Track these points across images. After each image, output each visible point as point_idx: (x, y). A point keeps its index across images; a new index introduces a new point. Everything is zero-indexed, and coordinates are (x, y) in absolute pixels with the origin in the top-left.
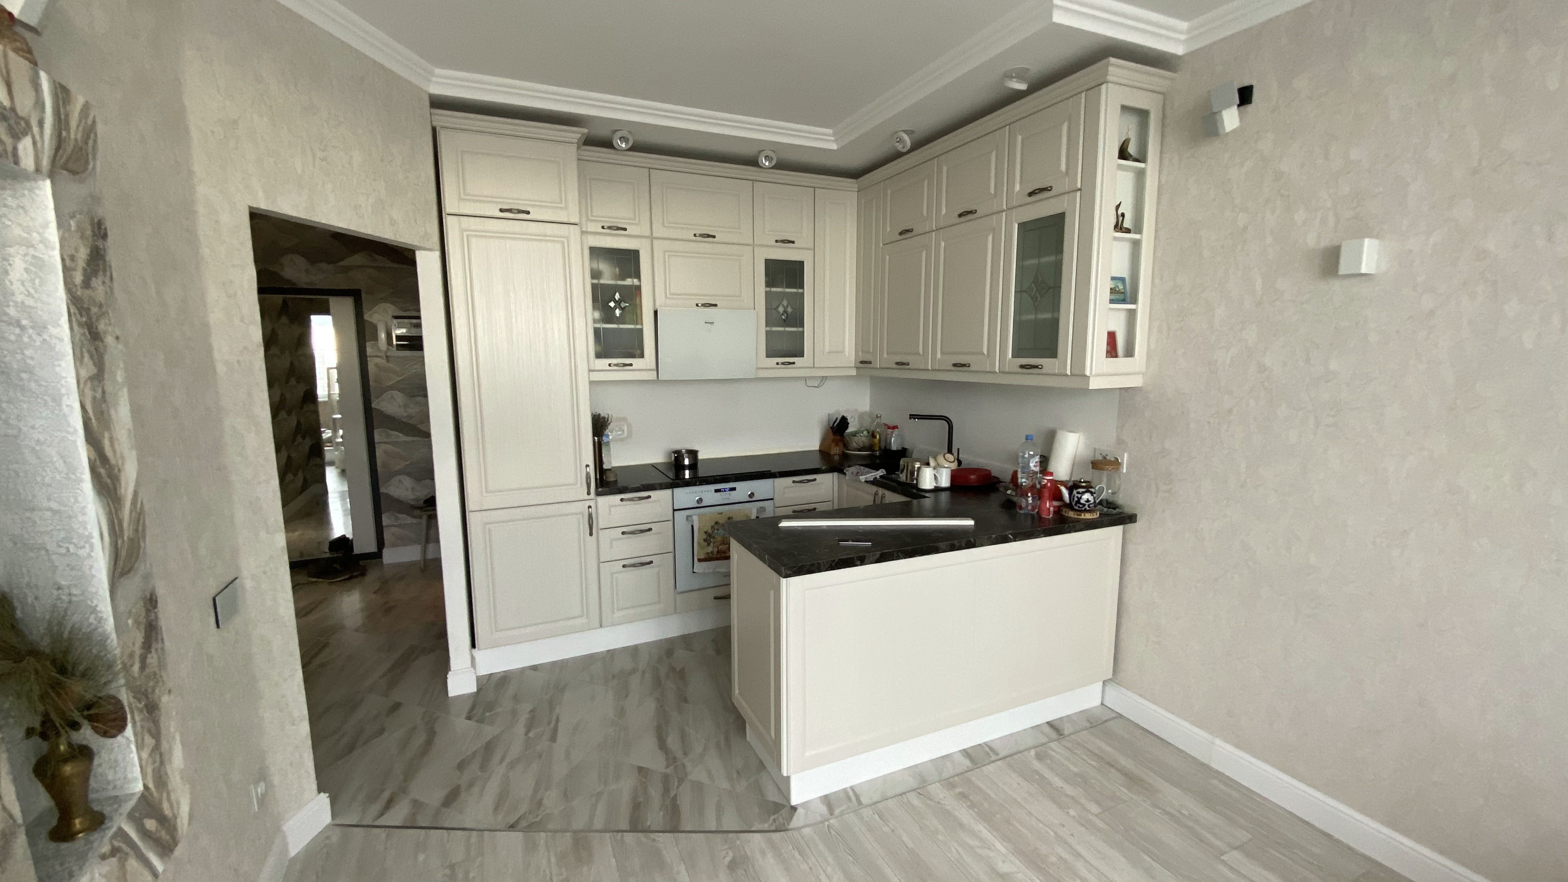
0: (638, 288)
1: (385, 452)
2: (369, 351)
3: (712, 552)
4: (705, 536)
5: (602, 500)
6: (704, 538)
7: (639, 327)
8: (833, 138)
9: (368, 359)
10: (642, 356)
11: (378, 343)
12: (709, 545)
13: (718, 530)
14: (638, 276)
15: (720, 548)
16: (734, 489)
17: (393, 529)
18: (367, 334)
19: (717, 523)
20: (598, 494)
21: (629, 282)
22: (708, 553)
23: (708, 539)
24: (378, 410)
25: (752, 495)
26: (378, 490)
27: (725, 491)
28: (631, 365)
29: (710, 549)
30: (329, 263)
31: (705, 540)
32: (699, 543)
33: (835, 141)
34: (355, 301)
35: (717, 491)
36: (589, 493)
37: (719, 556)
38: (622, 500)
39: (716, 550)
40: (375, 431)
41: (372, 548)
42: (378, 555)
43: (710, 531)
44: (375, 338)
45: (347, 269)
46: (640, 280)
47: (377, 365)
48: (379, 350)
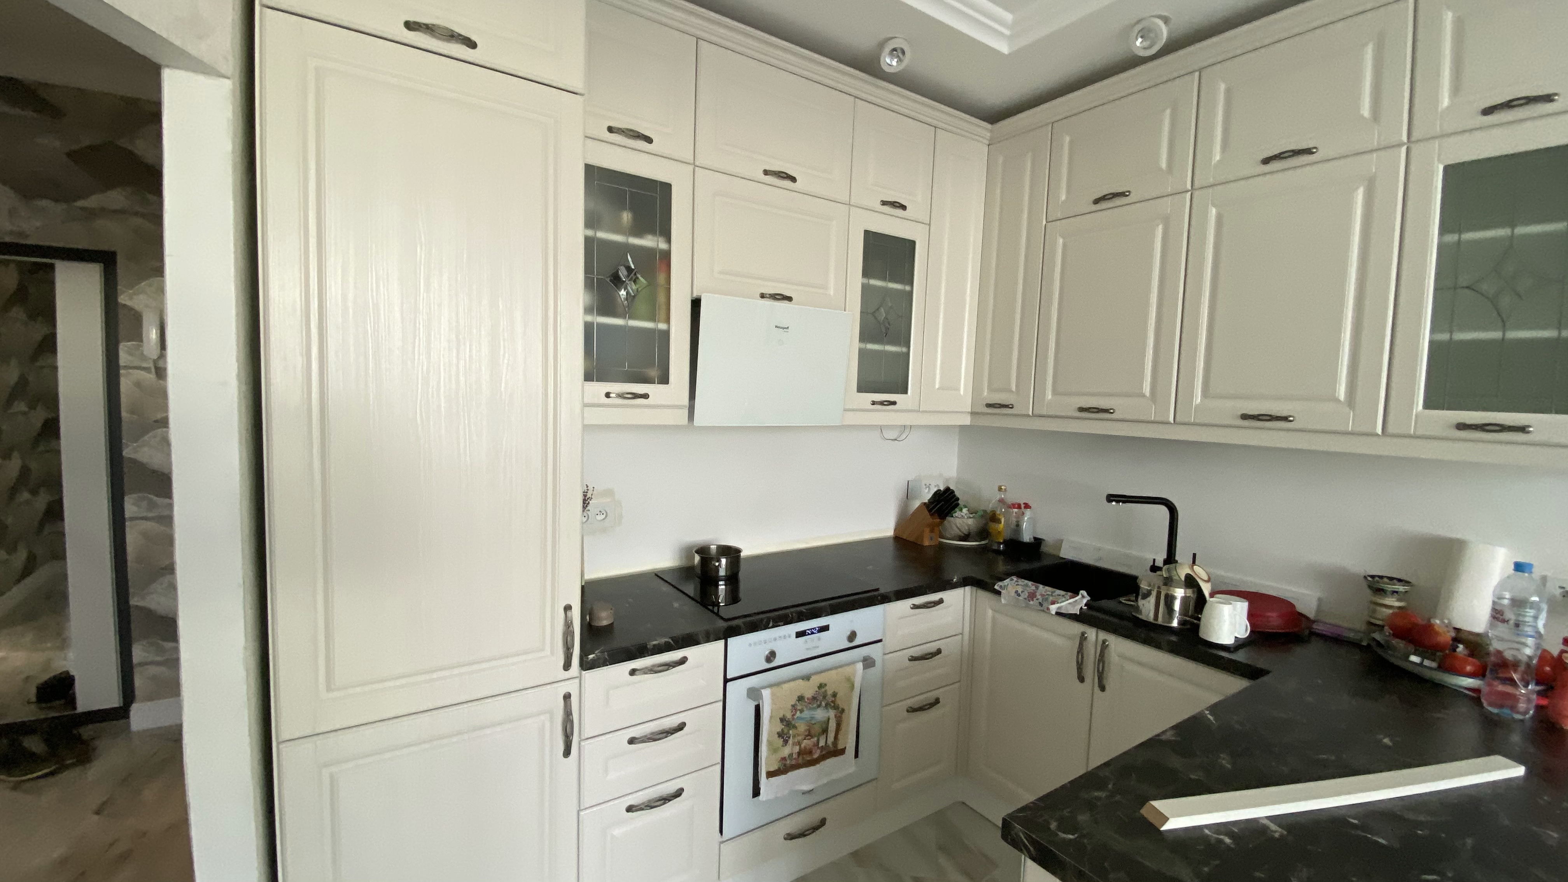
0: (666, 256)
1: (145, 535)
2: (124, 358)
3: (791, 755)
4: (779, 727)
5: (594, 676)
6: (779, 730)
7: (662, 326)
8: (1007, 32)
9: (122, 372)
10: (664, 379)
11: (142, 346)
12: (786, 742)
13: (801, 711)
14: (666, 234)
15: (803, 746)
16: (825, 628)
17: (153, 670)
18: (123, 327)
19: (801, 698)
20: (586, 665)
21: (648, 242)
22: (784, 759)
23: (786, 731)
24: (134, 461)
25: (852, 636)
26: (127, 602)
27: (812, 633)
28: (645, 396)
29: (786, 751)
30: (56, 200)
31: (780, 735)
32: (770, 743)
33: (1010, 39)
34: (105, 269)
35: (800, 634)
36: (567, 666)
37: (800, 761)
38: (633, 672)
39: (797, 749)
40: (126, 498)
41: (113, 700)
42: (121, 713)
43: (789, 716)
44: (137, 335)
45: (91, 214)
46: (669, 240)
47: (138, 384)
48: (144, 358)
